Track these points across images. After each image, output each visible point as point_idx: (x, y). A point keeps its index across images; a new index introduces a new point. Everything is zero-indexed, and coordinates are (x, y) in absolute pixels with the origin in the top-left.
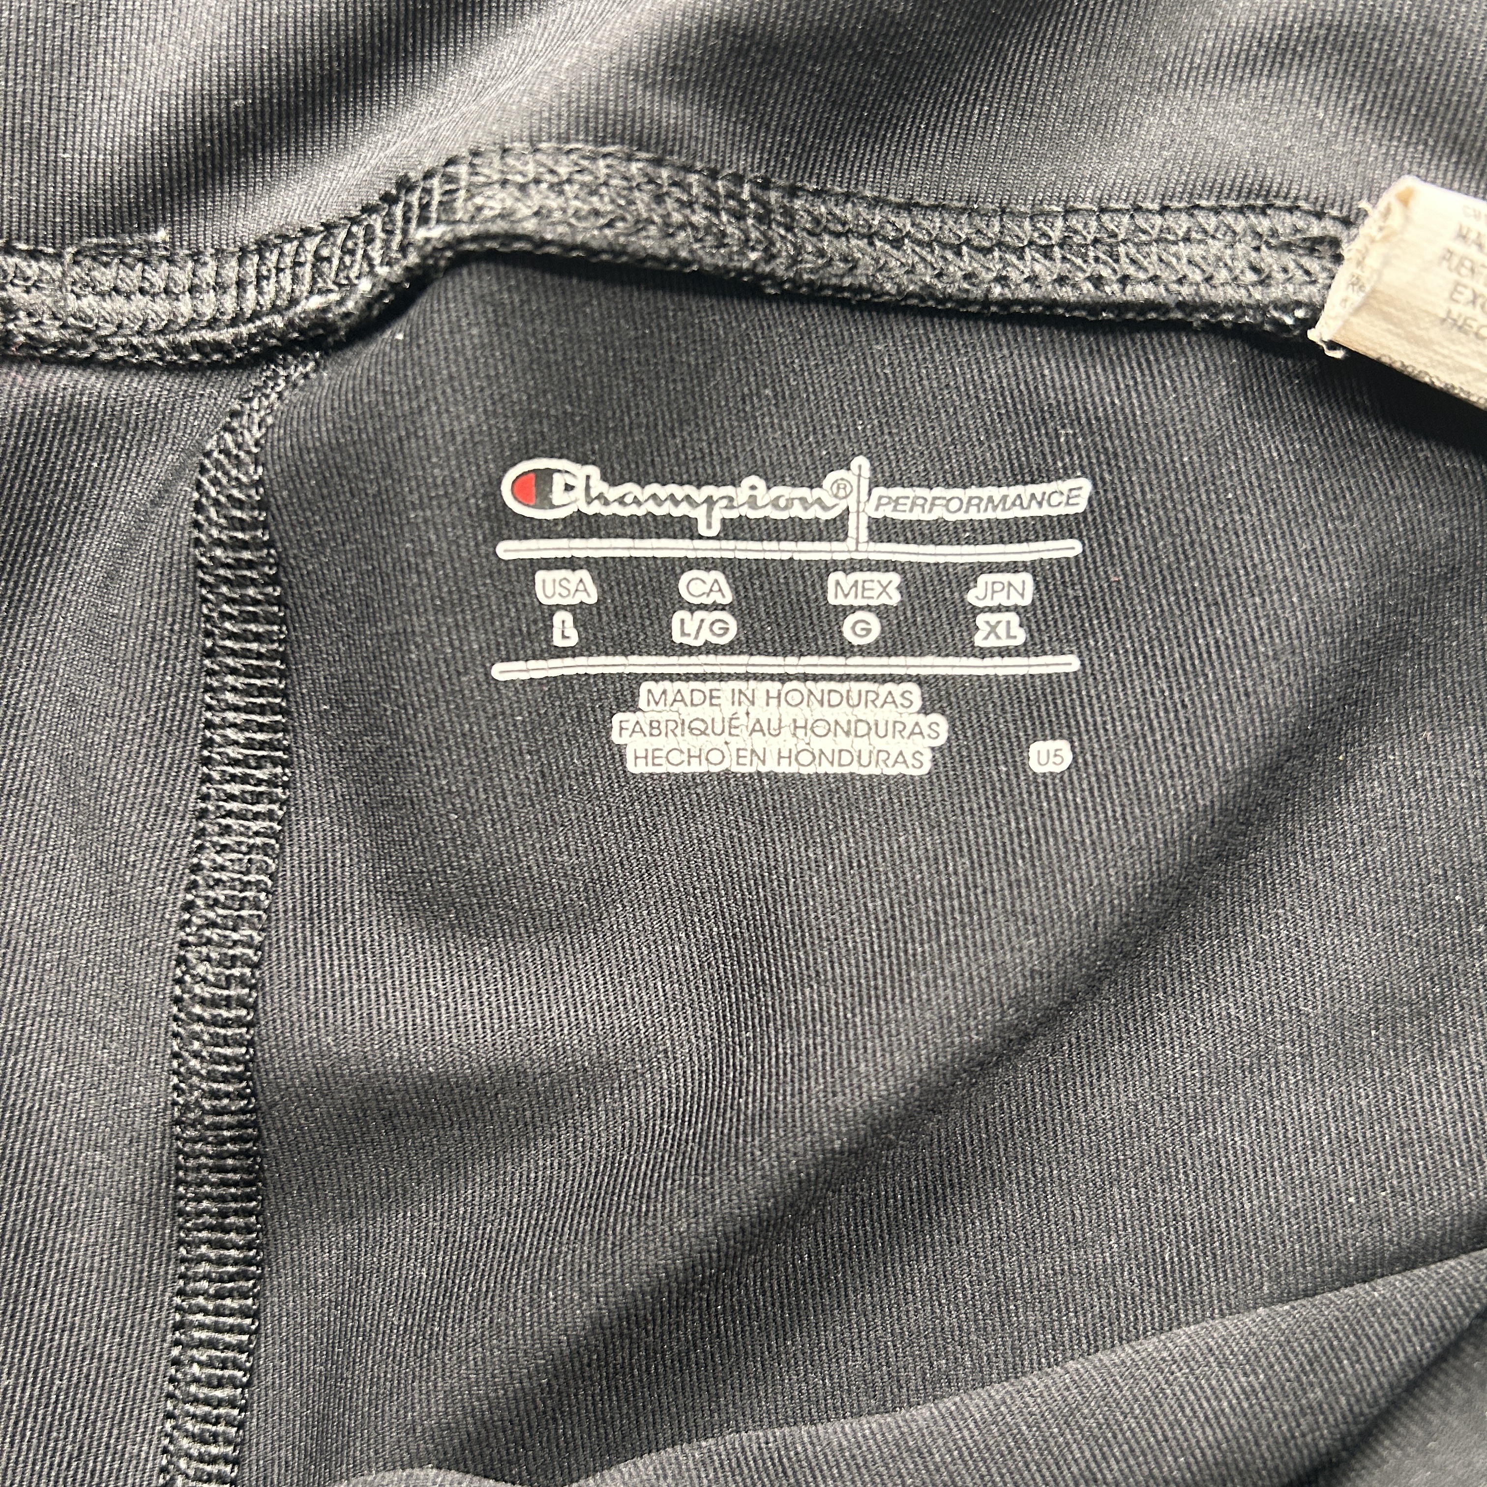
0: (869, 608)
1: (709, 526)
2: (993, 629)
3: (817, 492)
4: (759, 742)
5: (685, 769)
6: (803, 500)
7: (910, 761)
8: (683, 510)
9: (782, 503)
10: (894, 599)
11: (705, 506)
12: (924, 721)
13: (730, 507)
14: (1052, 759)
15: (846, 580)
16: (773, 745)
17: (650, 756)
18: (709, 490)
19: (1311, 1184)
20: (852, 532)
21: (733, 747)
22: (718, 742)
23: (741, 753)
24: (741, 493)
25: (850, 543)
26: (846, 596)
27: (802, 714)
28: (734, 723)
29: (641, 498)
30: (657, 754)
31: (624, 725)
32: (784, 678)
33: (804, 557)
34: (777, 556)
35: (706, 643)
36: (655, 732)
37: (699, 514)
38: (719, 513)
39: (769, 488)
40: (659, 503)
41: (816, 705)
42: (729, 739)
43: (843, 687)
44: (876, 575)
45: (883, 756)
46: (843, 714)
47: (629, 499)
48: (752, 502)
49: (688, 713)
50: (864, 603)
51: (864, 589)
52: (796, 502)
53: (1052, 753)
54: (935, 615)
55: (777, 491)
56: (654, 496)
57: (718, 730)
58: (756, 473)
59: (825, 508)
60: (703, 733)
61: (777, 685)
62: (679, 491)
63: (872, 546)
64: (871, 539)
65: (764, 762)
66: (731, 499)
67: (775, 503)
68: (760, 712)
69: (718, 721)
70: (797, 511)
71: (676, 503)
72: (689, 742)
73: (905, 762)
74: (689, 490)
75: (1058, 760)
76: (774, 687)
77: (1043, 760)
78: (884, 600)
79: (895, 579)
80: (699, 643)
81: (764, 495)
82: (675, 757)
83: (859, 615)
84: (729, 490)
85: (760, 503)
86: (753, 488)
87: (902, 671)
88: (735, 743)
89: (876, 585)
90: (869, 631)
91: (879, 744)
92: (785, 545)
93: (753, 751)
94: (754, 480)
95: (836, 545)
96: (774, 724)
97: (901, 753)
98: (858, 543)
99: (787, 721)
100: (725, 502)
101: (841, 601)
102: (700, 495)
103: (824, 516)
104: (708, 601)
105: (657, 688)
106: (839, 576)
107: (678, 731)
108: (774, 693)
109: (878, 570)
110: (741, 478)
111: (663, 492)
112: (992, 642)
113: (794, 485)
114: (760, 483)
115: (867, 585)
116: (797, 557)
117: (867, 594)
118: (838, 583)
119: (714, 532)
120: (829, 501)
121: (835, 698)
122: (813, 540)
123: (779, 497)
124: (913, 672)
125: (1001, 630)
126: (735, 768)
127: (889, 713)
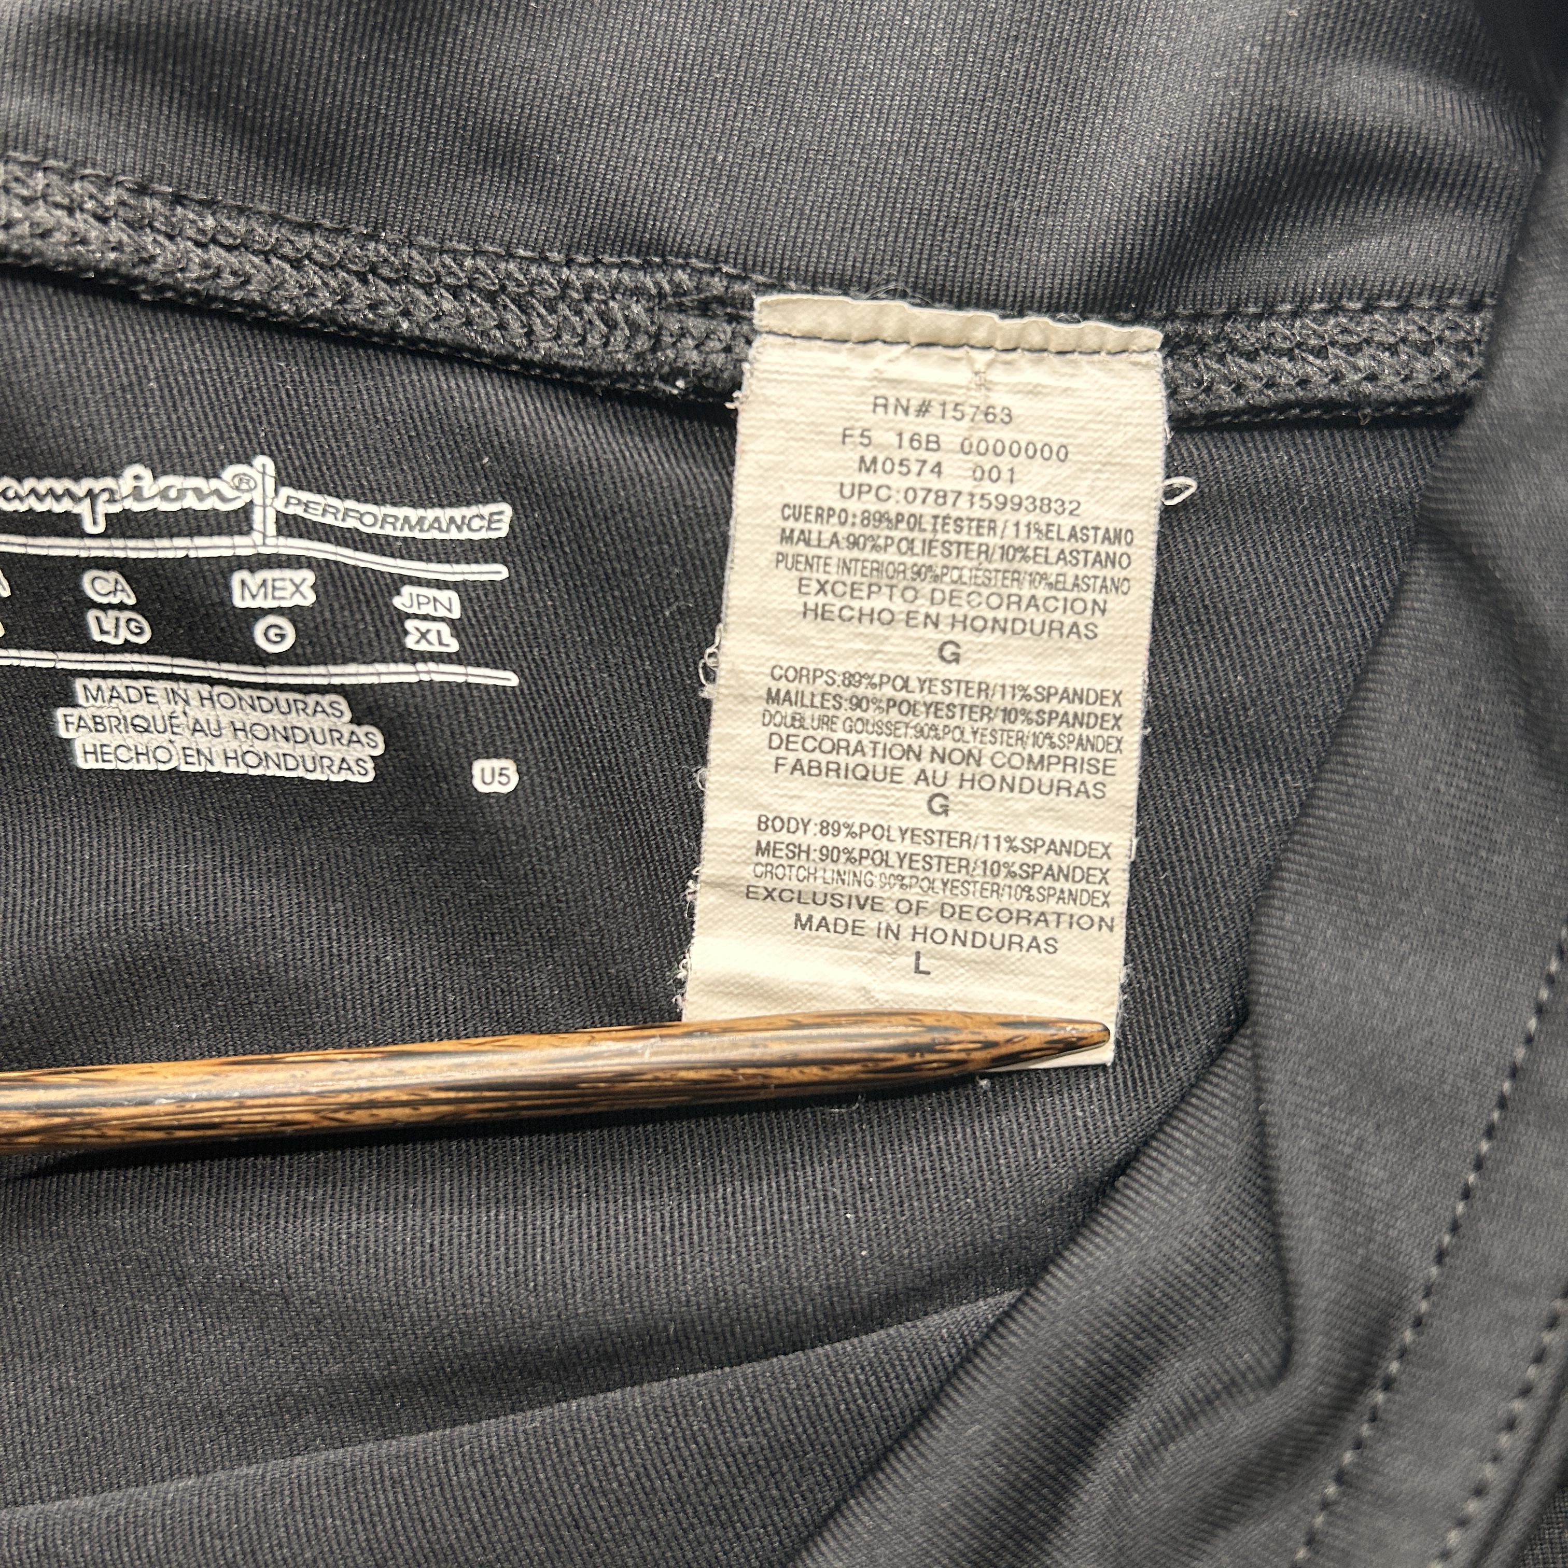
0: (279, 611)
1: (95, 522)
2: (424, 635)
3: (214, 483)
4: (202, 741)
5: (134, 766)
6: (197, 491)
7: (355, 768)
8: (66, 505)
9: (173, 494)
10: (309, 599)
11: (88, 501)
12: (360, 731)
13: (112, 501)
14: (497, 778)
15: (254, 580)
16: (218, 745)
17: (98, 752)
18: (87, 484)
19: (822, 1237)
20: (257, 525)
21: (179, 745)
22: (163, 739)
23: (188, 752)
24: (126, 484)
25: (257, 537)
26: (254, 597)
27: (237, 716)
28: (174, 721)
29: (22, 493)
30: (105, 749)
31: (69, 719)
32: (212, 682)
33: (202, 554)
34: (170, 554)
35: (126, 641)
36: (100, 727)
37: (83, 509)
38: (103, 508)
39: (155, 477)
40: (40, 498)
41: (249, 710)
42: (173, 738)
43: (271, 695)
44: (287, 573)
45: (326, 762)
46: (275, 719)
47: (11, 494)
48: (137, 493)
49: (129, 711)
50: (274, 604)
51: (274, 588)
52: (190, 494)
53: (497, 772)
54: (358, 616)
55: (165, 481)
56: (33, 491)
57: (161, 729)
58: (140, 461)
59: (223, 499)
60: (146, 730)
61: (207, 687)
62: (59, 486)
63: (282, 540)
64: (279, 533)
65: (211, 762)
66: (112, 492)
67: (163, 495)
68: (195, 711)
69: (158, 718)
70: (190, 502)
71: (58, 498)
72: (133, 739)
73: (349, 769)
74: (67, 483)
75: (504, 779)
76: (205, 689)
77: (488, 779)
78: (298, 600)
79: (309, 576)
80: (119, 641)
81: (149, 486)
82: (123, 754)
83: (271, 619)
84: (109, 482)
85: (146, 494)
86: (137, 478)
87: (324, 681)
88: (180, 742)
89: (288, 584)
90: (283, 636)
91: (320, 750)
92: (179, 542)
93: (198, 751)
94: (138, 469)
95: (238, 540)
96: (214, 726)
97: (343, 760)
98: (265, 536)
99: (224, 722)
100: (106, 496)
101: (249, 603)
102: (81, 488)
103: (223, 507)
104: (115, 600)
105: (93, 684)
106: (244, 574)
107: (122, 727)
108: (205, 694)
109: (289, 566)
110: (122, 467)
111: (43, 486)
112: (423, 647)
113: (186, 475)
114: (146, 474)
115: (278, 584)
116: (193, 554)
117: (278, 594)
118: (243, 583)
119: (101, 529)
120: (229, 493)
121: (266, 705)
122: (211, 535)
123: (169, 488)
124: (336, 681)
125: (432, 637)
126: (184, 768)
127: (320, 723)
